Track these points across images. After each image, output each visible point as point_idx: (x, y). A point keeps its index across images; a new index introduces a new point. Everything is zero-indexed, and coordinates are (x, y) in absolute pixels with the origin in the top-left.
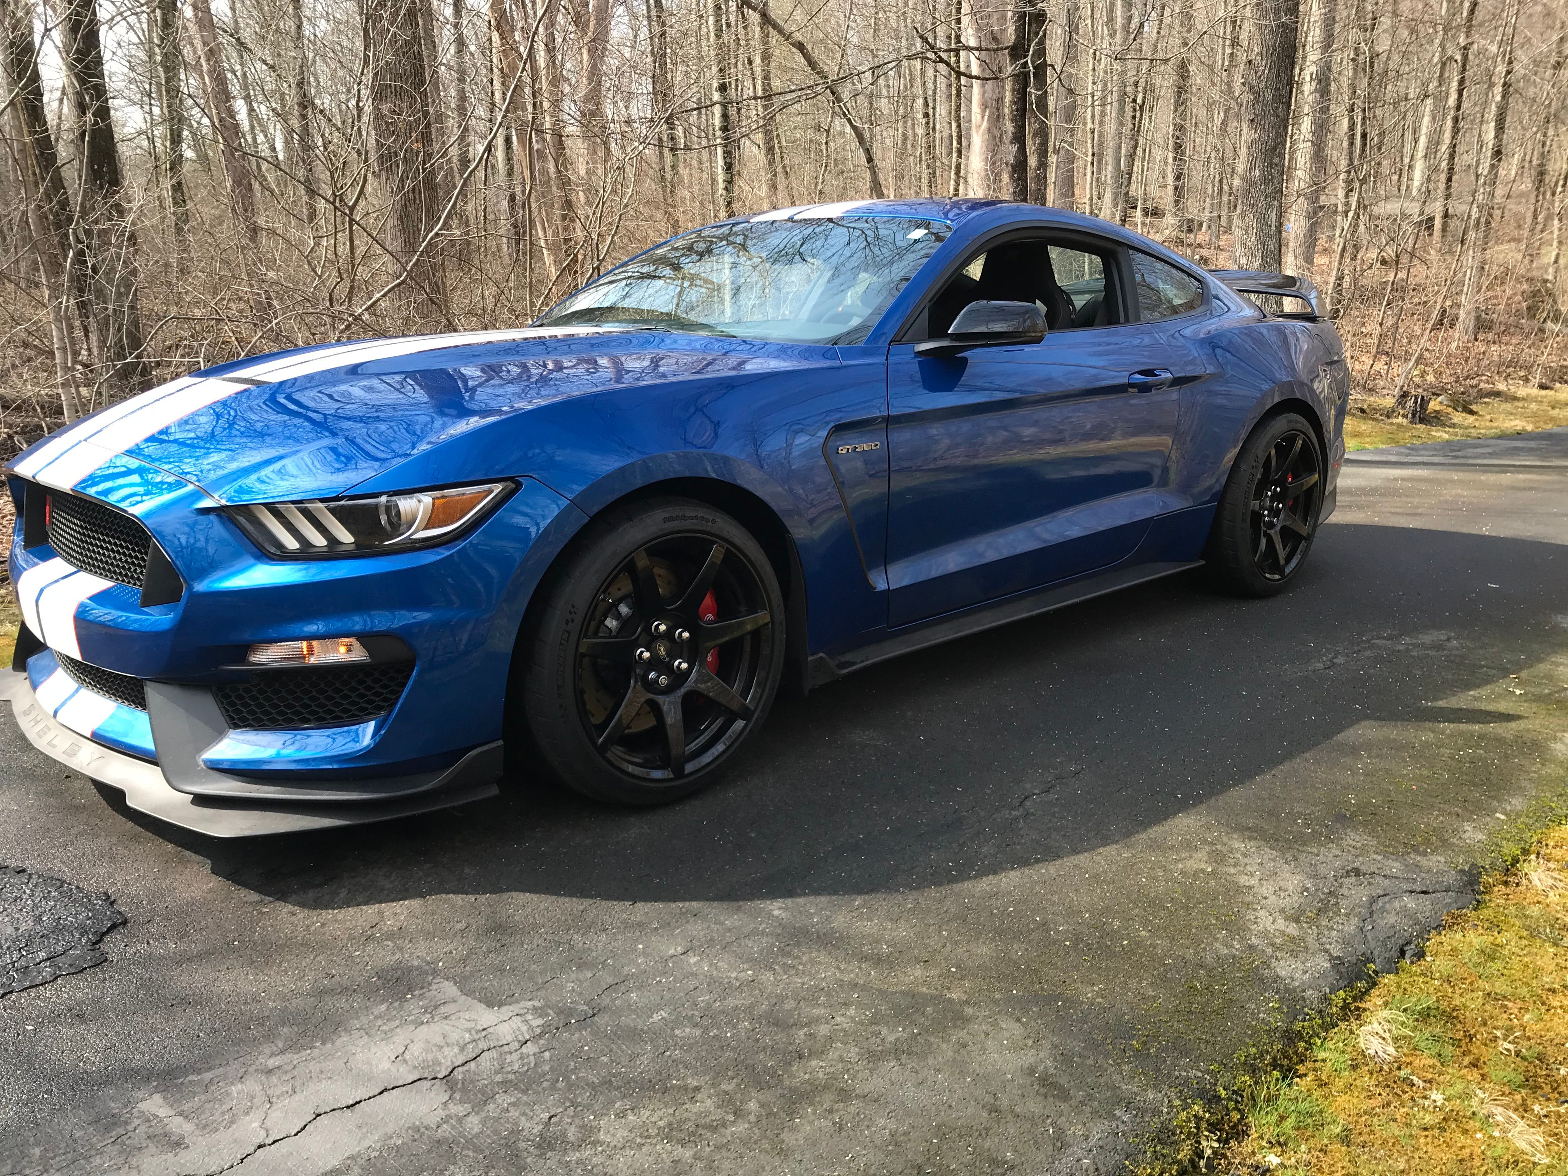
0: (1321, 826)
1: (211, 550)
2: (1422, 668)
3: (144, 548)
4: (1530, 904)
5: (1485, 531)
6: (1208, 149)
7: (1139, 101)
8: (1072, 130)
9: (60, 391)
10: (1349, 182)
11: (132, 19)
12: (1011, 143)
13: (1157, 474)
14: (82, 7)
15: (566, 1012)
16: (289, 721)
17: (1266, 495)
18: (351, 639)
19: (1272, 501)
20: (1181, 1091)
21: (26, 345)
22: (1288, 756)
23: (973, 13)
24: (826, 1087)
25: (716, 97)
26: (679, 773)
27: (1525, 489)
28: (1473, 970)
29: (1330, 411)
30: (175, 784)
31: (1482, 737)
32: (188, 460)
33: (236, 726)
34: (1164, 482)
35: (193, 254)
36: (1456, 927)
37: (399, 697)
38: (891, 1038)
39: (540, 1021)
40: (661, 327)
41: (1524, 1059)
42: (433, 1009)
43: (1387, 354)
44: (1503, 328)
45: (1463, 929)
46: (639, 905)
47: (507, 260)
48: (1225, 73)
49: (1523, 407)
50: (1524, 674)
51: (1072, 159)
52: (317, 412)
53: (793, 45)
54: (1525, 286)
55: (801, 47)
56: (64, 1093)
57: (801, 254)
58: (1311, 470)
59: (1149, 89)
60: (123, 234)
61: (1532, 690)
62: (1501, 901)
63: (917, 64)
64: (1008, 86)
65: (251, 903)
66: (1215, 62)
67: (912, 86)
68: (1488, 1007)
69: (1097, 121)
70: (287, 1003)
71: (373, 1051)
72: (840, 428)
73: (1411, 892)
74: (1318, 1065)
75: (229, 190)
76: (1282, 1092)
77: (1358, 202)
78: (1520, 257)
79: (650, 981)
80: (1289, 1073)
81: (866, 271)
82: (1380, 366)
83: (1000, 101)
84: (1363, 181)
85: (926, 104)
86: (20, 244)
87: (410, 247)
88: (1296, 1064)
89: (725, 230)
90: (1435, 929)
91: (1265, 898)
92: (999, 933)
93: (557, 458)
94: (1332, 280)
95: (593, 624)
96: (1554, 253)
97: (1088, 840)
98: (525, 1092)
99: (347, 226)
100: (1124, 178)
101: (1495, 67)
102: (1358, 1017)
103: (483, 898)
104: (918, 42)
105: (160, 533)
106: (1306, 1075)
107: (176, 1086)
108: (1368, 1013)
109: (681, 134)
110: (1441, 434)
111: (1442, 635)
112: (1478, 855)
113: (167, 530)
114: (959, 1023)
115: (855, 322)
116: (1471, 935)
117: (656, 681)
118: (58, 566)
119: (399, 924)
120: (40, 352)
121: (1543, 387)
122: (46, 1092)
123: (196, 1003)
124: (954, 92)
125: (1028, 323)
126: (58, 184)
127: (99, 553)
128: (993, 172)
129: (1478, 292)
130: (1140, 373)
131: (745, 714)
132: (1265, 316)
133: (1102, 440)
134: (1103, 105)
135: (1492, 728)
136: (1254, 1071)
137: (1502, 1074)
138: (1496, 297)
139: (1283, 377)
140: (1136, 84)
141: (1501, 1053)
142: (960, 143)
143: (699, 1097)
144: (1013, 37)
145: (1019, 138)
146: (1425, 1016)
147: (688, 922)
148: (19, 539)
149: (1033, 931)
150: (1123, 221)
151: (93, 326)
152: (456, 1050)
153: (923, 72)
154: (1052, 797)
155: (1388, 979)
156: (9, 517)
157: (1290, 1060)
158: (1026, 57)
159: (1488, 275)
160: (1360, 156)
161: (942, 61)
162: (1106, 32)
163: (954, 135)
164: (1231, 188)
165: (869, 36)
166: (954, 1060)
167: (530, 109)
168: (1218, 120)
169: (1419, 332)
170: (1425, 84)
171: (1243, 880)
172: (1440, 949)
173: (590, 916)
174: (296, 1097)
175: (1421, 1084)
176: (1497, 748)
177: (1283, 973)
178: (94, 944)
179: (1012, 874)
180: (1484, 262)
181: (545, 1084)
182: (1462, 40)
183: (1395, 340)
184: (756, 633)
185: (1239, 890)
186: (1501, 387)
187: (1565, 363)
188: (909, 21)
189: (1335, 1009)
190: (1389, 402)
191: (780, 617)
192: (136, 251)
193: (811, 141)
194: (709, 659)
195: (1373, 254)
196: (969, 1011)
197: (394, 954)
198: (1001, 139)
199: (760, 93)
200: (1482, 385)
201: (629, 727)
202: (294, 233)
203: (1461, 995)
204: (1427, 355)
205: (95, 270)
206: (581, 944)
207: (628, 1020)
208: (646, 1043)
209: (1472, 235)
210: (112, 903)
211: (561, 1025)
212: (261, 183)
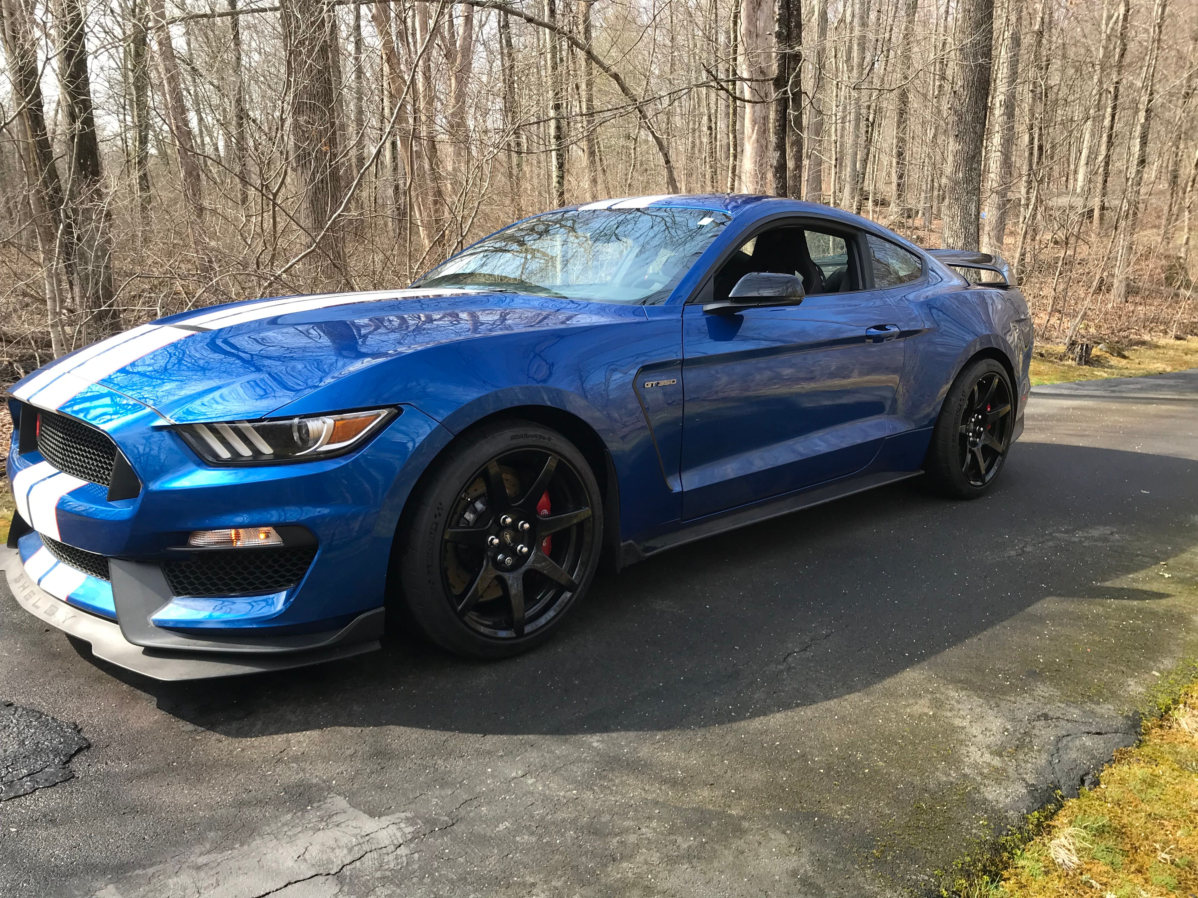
0: (1016, 679)
1: (163, 457)
2: (1093, 556)
3: (111, 455)
4: (1179, 743)
5: (1138, 449)
6: (923, 156)
7: (871, 119)
8: (820, 141)
9: (50, 329)
10: (1029, 182)
11: (112, 51)
12: (775, 150)
13: (888, 404)
14: (75, 41)
15: (431, 822)
16: (220, 590)
17: (971, 421)
18: (269, 528)
19: (975, 426)
20: (912, 892)
21: (25, 294)
22: (991, 624)
23: (746, 53)
24: (634, 885)
25: (552, 113)
26: (520, 633)
27: (1167, 417)
28: (1137, 796)
29: (1018, 356)
30: (130, 638)
31: (1140, 611)
32: (146, 388)
33: (179, 594)
34: (893, 411)
35: (153, 227)
36: (1123, 761)
37: (305, 573)
38: (685, 846)
39: (410, 829)
40: (510, 289)
41: (1177, 866)
42: (327, 818)
43: (1060, 312)
44: (1147, 293)
45: (1129, 763)
46: (489, 737)
47: (391, 234)
48: (935, 100)
49: (1163, 353)
50: (1171, 561)
51: (819, 163)
52: (246, 353)
53: (611, 76)
54: (1163, 262)
55: (616, 77)
56: (38, 883)
57: (616, 235)
58: (1005, 402)
59: (878, 111)
60: (102, 211)
61: (1178, 574)
62: (1157, 741)
63: (704, 90)
64: (773, 108)
65: (187, 732)
66: (927, 91)
67: (699, 106)
68: (1149, 825)
69: (839, 134)
70: (214, 812)
71: (280, 852)
72: (646, 369)
73: (1088, 733)
74: (1018, 871)
75: (182, 179)
76: (991, 893)
77: (1037, 197)
78: (1160, 241)
79: (497, 798)
80: (996, 877)
81: (665, 248)
82: (1054, 321)
83: (766, 118)
84: (1041, 182)
85: (710, 120)
86: (22, 217)
87: (319, 224)
88: (1002, 870)
89: (559, 216)
90: (1107, 762)
91: (975, 737)
92: (769, 762)
93: (429, 390)
94: (1017, 255)
95: (456, 517)
96: (1186, 237)
97: (837, 688)
98: (398, 886)
99: (271, 207)
100: (859, 177)
101: (1140, 98)
102: (1049, 833)
103: (368, 730)
104: (704, 74)
105: (123, 444)
106: (1009, 879)
107: (126, 878)
108: (1056, 829)
109: (525, 141)
110: (1101, 374)
111: (1107, 530)
112: (1139, 704)
113: (129, 442)
114: (738, 834)
115: (657, 287)
116: (1135, 768)
117: (503, 561)
118: (45, 468)
119: (302, 750)
120: (36, 299)
121: (1178, 338)
122: (25, 882)
123: (143, 812)
124: (731, 111)
125: (790, 290)
126: (53, 174)
127: (76, 459)
128: (760, 172)
129: (1128, 266)
130: (875, 327)
131: (571, 587)
132: (969, 285)
133: (844, 378)
134: (843, 122)
135: (1148, 604)
136: (969, 876)
137: (1161, 878)
138: (1142, 270)
139: (984, 331)
140: (869, 107)
141: (1160, 862)
142: (735, 150)
143: (535, 891)
144: (777, 72)
145: (781, 147)
146: (1100, 832)
147: (526, 751)
148: (15, 447)
149: (795, 760)
150: (859, 209)
151: (76, 281)
152: (345, 851)
153: (708, 96)
154: (809, 654)
155: (1072, 802)
156: (8, 426)
157: (997, 866)
158: (786, 86)
159: (1136, 253)
160: (1038, 163)
161: (722, 88)
162: (845, 68)
163: (731, 143)
164: (940, 186)
165: (667, 69)
166: (734, 863)
167: (411, 121)
168: (930, 134)
169: (1083, 296)
170: (1087, 110)
171: (957, 722)
172: (1111, 778)
173: (451, 744)
174: (219, 889)
175: (1099, 886)
176: (1152, 619)
177: (990, 797)
178: (65, 763)
179: (778, 715)
180: (1132, 243)
181: (415, 880)
182: (1115, 78)
183: (1065, 301)
184: (581, 525)
185: (954, 730)
186: (1146, 337)
187: (1195, 320)
188: (697, 58)
189: (1031, 826)
190: (1062, 348)
191: (599, 512)
192: (111, 226)
193: (623, 147)
194: (544, 544)
195: (1048, 236)
196: (745, 824)
197: (297, 774)
198: (766, 147)
199: (584, 111)
200: (1132, 336)
201: (482, 597)
202: (230, 212)
203: (1128, 815)
204: (1089, 312)
205: (79, 239)
206: (443, 768)
207: (479, 828)
208: (494, 848)
209: (1123, 224)
210: (79, 731)
211: (427, 832)
212: (206, 175)
